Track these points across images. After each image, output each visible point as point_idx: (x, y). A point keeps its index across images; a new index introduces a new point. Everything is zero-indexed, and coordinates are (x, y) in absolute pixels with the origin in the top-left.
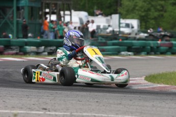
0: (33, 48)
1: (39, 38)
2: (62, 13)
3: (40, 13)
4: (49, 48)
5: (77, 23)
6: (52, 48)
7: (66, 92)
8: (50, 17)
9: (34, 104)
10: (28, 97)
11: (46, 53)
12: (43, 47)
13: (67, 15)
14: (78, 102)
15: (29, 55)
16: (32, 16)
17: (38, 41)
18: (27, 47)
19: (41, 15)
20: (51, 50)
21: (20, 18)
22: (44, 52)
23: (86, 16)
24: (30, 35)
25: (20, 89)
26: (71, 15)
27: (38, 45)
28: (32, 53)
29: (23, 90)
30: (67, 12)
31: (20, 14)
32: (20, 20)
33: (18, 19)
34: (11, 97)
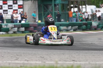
0: (65, 28)
1: (67, 22)
2: (81, 7)
3: (68, 7)
4: (74, 27)
5: (90, 12)
6: (75, 27)
7: (85, 51)
8: (74, 9)
9: (67, 58)
10: (64, 55)
11: (72, 30)
12: (70, 27)
13: (84, 8)
14: (93, 56)
15: (62, 31)
16: (63, 9)
17: (68, 23)
18: (61, 27)
19: (69, 8)
20: (75, 28)
21: (56, 11)
22: (71, 29)
23: (95, 8)
24: (62, 20)
25: (59, 50)
26: (86, 8)
27: (67, 26)
28: (64, 30)
29: (60, 51)
30: (84, 6)
31: (56, 8)
32: (57, 11)
33: (55, 11)
34: (54, 54)
